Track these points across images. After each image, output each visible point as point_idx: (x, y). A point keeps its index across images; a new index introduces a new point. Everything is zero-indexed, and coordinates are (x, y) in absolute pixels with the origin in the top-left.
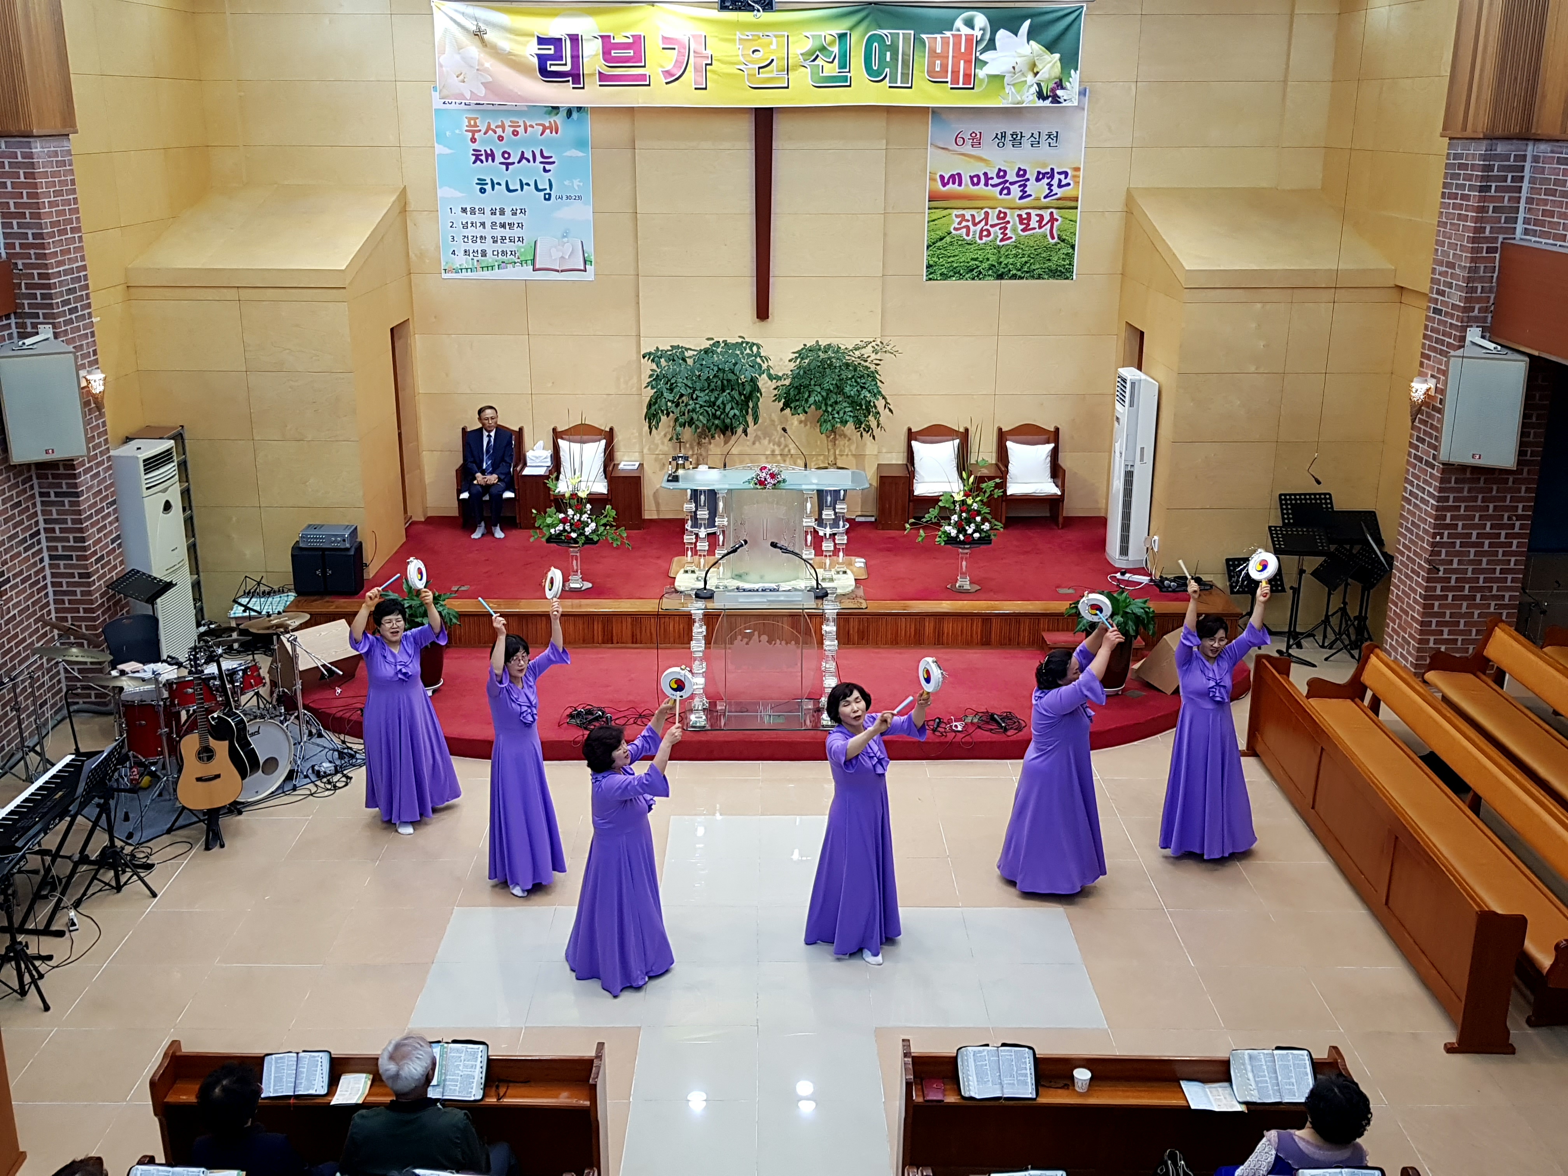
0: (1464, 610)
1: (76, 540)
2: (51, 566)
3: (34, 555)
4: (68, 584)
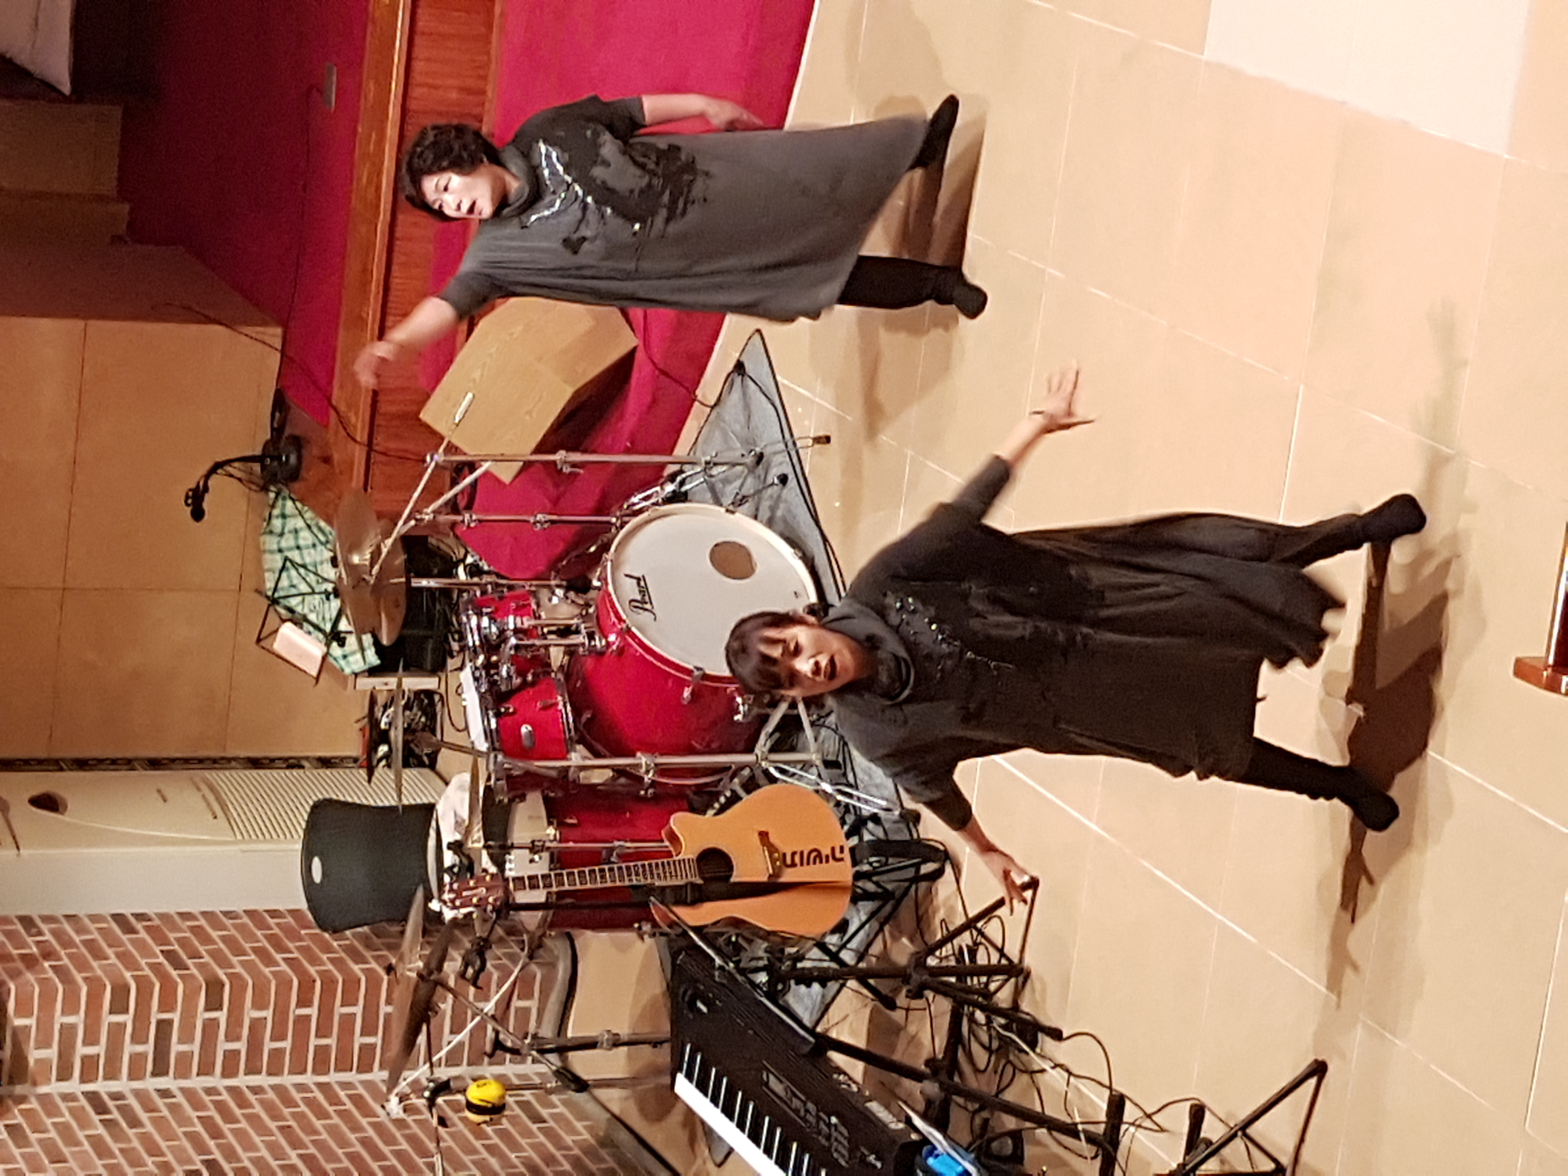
1: (120, 1006)
2: (183, 1072)
3: (150, 1108)
4: (232, 1036)
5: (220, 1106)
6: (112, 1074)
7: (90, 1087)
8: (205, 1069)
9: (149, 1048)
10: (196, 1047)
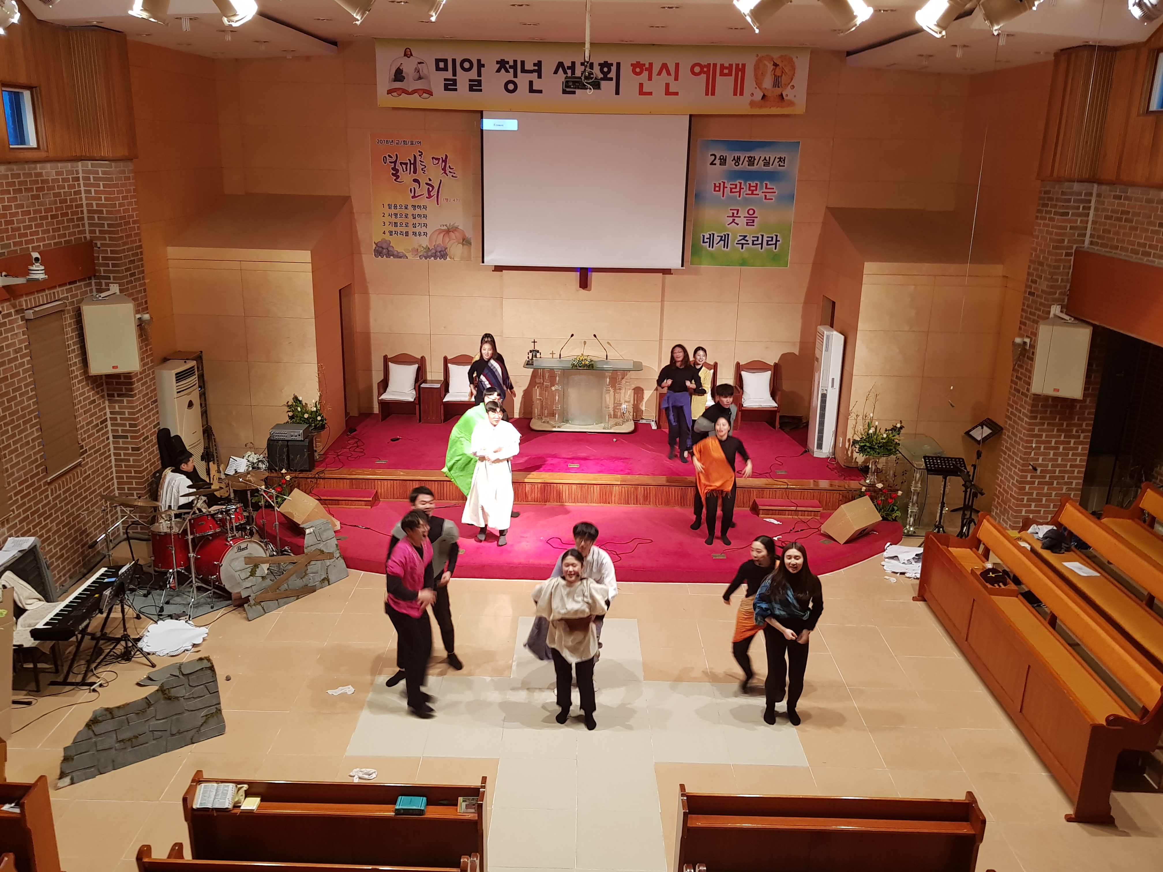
0: (1046, 490)
1: (131, 425)
2: (114, 442)
3: (103, 435)
4: (125, 454)
5: (105, 452)
6: (112, 425)
7: (108, 419)
8: (115, 448)
9: (120, 434)
10: (121, 445)
